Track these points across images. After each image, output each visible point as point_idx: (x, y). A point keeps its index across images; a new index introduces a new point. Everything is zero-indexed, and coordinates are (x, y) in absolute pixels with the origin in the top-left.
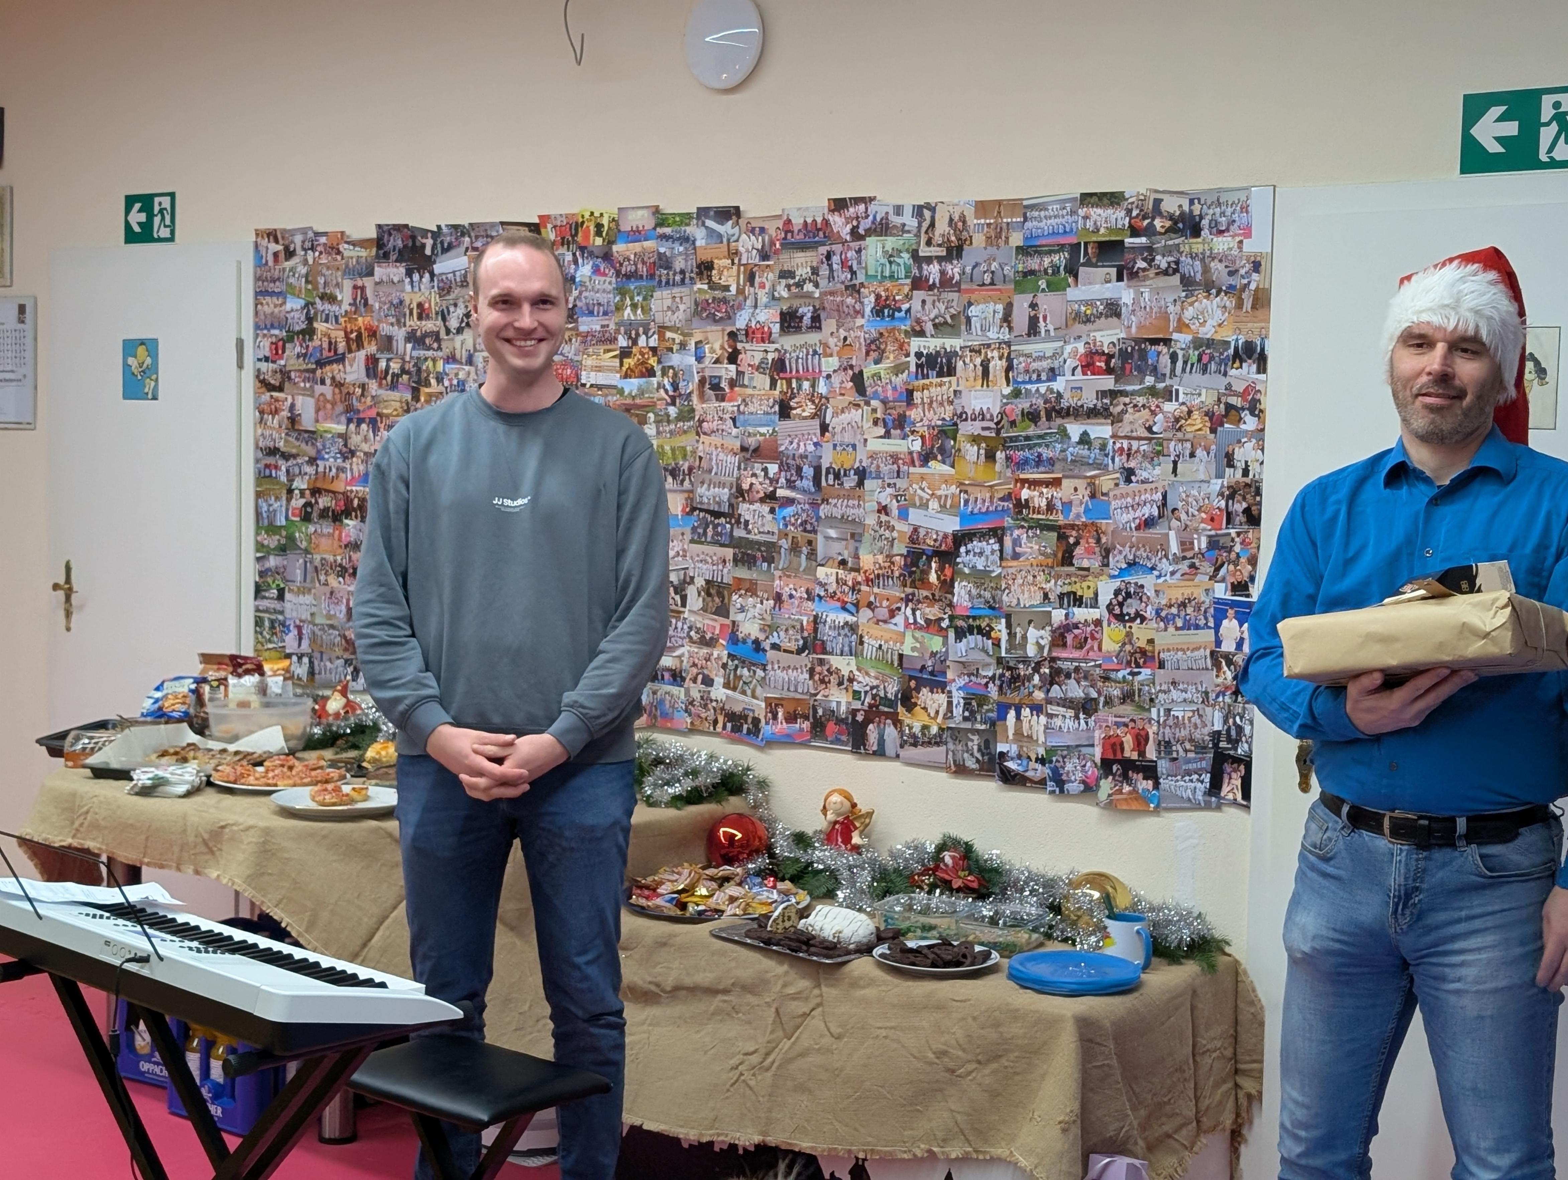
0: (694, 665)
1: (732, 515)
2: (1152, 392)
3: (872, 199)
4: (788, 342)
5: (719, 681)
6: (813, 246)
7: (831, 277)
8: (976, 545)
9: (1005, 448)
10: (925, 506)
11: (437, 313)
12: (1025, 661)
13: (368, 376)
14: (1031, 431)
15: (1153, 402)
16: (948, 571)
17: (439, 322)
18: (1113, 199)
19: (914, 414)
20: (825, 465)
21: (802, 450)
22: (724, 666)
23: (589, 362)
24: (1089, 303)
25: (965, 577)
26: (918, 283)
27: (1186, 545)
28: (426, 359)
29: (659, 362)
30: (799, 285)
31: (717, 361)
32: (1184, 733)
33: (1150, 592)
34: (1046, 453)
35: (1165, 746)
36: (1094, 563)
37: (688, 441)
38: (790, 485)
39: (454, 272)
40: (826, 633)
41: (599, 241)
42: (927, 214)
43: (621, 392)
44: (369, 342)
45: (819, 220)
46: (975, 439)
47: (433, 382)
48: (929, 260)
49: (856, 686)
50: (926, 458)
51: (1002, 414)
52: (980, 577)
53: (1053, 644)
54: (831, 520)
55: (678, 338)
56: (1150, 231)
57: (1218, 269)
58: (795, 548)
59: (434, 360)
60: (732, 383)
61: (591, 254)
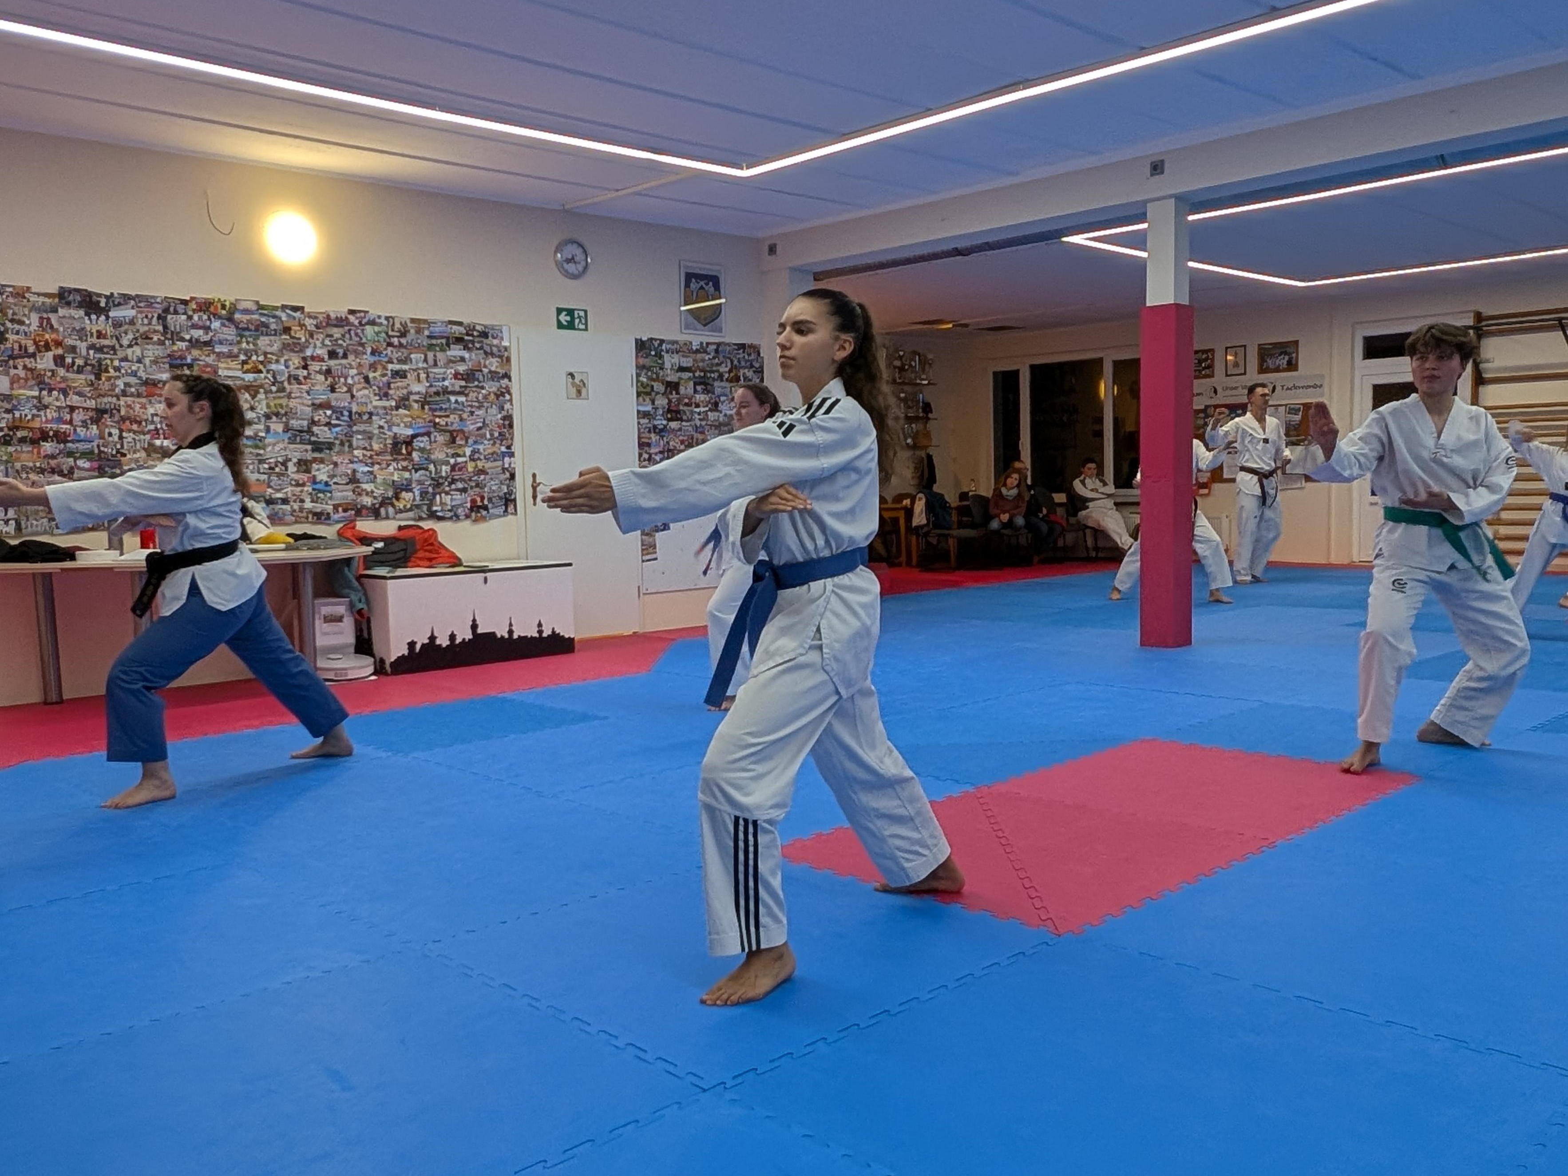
0: (294, 495)
1: (309, 431)
2: (477, 387)
3: (367, 312)
4: (332, 363)
5: (308, 500)
6: (342, 326)
7: (351, 339)
8: (420, 438)
9: (429, 404)
10: (398, 425)
11: (112, 336)
12: (441, 477)
13: (56, 365)
14: (438, 398)
15: (478, 390)
16: (410, 448)
17: (114, 341)
18: (460, 324)
19: (391, 392)
20: (354, 410)
21: (342, 405)
22: (311, 494)
23: (221, 365)
24: (455, 357)
25: (415, 450)
26: (390, 344)
27: (492, 435)
28: (106, 359)
29: (265, 367)
30: (336, 340)
31: (297, 368)
32: (495, 495)
33: (481, 451)
34: (444, 406)
35: (490, 500)
36: (463, 442)
37: (284, 402)
38: (338, 419)
39: (124, 317)
40: (359, 476)
41: (224, 312)
42: (391, 320)
43: (243, 379)
44: (56, 348)
45: (344, 317)
46: (416, 401)
47: (111, 370)
48: (394, 337)
49: (375, 494)
50: (397, 408)
51: (427, 392)
52: (422, 450)
53: (451, 471)
54: (358, 432)
55: (274, 358)
56: (472, 335)
57: (495, 349)
58: (342, 444)
59: (112, 360)
60: (305, 378)
61: (220, 317)
